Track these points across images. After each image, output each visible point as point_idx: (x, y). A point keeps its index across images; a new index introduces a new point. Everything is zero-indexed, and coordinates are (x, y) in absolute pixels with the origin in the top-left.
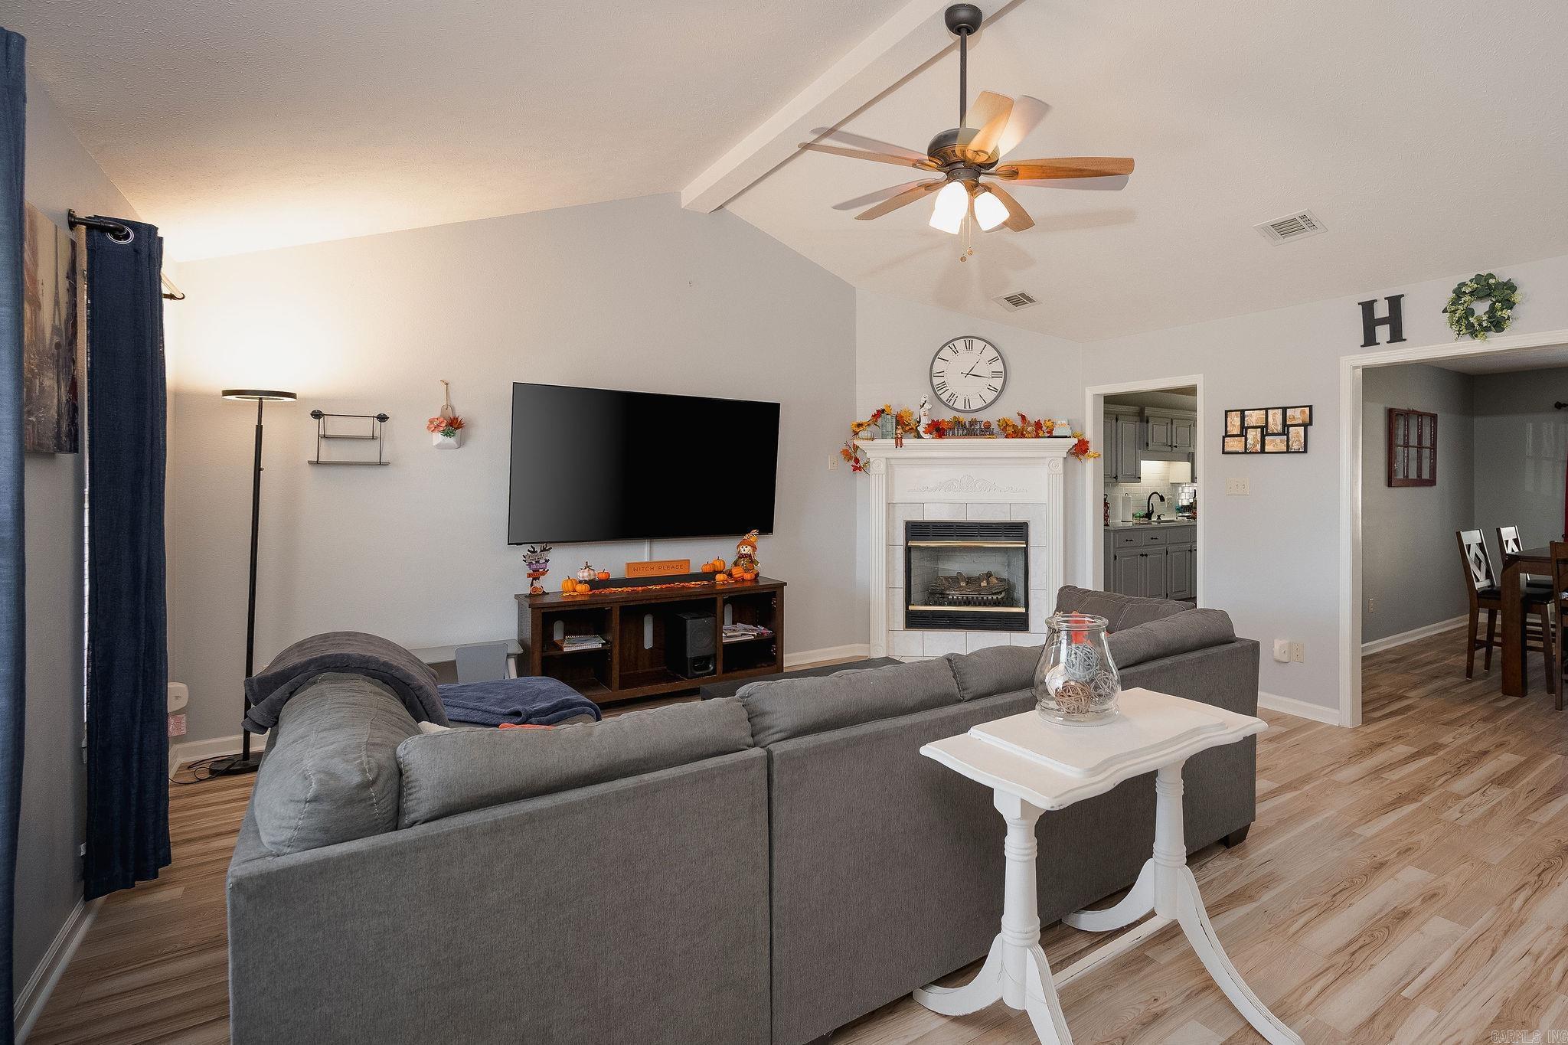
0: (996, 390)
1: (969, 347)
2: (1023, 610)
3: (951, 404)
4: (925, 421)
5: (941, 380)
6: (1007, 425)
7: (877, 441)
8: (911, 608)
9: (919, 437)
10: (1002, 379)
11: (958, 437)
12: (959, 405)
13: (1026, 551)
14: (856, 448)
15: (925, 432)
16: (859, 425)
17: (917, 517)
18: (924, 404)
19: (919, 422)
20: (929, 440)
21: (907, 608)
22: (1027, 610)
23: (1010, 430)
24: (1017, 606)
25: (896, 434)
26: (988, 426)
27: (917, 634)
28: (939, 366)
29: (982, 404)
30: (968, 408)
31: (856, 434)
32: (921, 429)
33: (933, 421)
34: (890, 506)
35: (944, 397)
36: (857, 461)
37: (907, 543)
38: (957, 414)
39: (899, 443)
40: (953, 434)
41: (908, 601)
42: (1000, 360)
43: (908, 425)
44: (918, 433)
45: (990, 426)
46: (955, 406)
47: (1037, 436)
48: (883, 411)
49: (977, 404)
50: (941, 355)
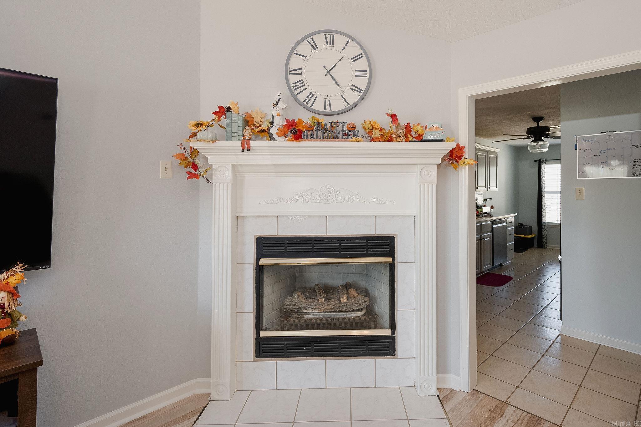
0: (360, 91)
1: (330, 42)
2: (388, 332)
3: (309, 104)
4: (279, 122)
5: (298, 78)
6: (372, 129)
7: (220, 144)
8: (263, 334)
9: (272, 139)
10: (367, 79)
11: (318, 139)
12: (319, 106)
13: (392, 267)
14: (195, 152)
15: (279, 135)
16: (199, 125)
17: (270, 231)
18: (278, 102)
19: (272, 123)
20: (282, 143)
21: (258, 334)
22: (394, 332)
23: (377, 134)
24: (382, 328)
25: (243, 135)
26: (352, 128)
27: (269, 364)
28: (296, 62)
29: (343, 106)
30: (328, 110)
31: (194, 135)
32: (274, 131)
33: (287, 120)
34: (238, 219)
35: (302, 97)
36: (195, 167)
37: (258, 261)
38: (317, 116)
39: (246, 147)
40: (312, 136)
41: (259, 327)
42: (364, 58)
43: (258, 127)
44: (271, 136)
45: (354, 127)
46: (314, 107)
47: (407, 140)
48: (228, 109)
49: (338, 105)
50: (299, 50)
